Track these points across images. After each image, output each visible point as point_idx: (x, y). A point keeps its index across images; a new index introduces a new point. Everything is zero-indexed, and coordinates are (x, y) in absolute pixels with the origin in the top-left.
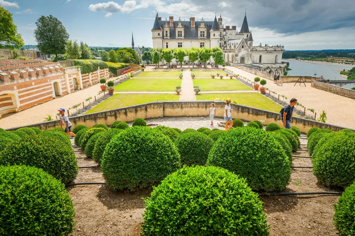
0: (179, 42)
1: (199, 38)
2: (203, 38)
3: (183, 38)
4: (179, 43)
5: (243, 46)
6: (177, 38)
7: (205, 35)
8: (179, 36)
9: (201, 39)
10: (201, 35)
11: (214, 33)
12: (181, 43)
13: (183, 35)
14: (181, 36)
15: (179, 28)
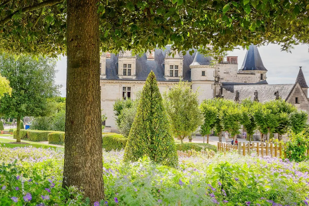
0: (124, 85)
1: (167, 78)
2: (176, 78)
3: (134, 78)
4: (124, 88)
5: (297, 99)
6: (120, 77)
7: (181, 73)
8: (125, 74)
9: (170, 81)
10: (171, 72)
11: (203, 69)
12: (129, 88)
13: (133, 72)
14: (130, 74)
15: (126, 59)
